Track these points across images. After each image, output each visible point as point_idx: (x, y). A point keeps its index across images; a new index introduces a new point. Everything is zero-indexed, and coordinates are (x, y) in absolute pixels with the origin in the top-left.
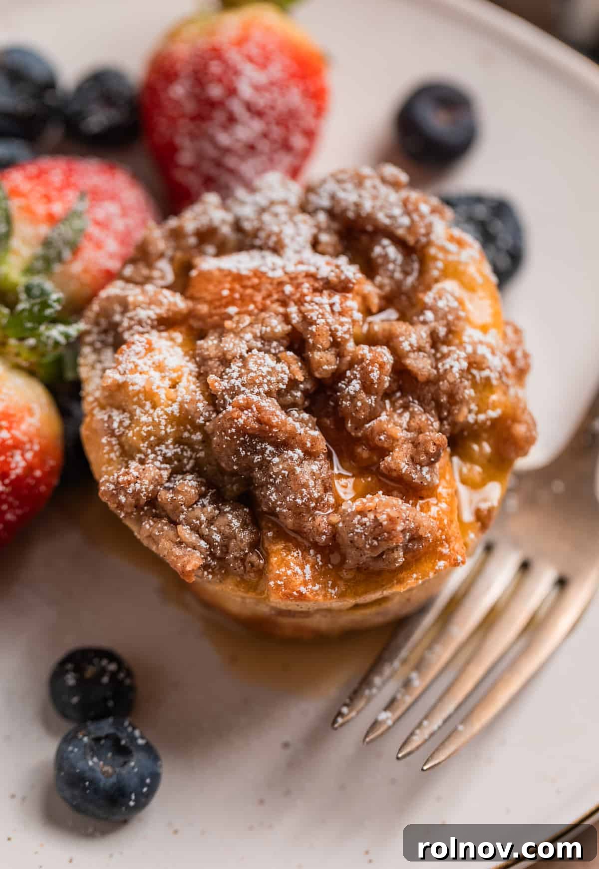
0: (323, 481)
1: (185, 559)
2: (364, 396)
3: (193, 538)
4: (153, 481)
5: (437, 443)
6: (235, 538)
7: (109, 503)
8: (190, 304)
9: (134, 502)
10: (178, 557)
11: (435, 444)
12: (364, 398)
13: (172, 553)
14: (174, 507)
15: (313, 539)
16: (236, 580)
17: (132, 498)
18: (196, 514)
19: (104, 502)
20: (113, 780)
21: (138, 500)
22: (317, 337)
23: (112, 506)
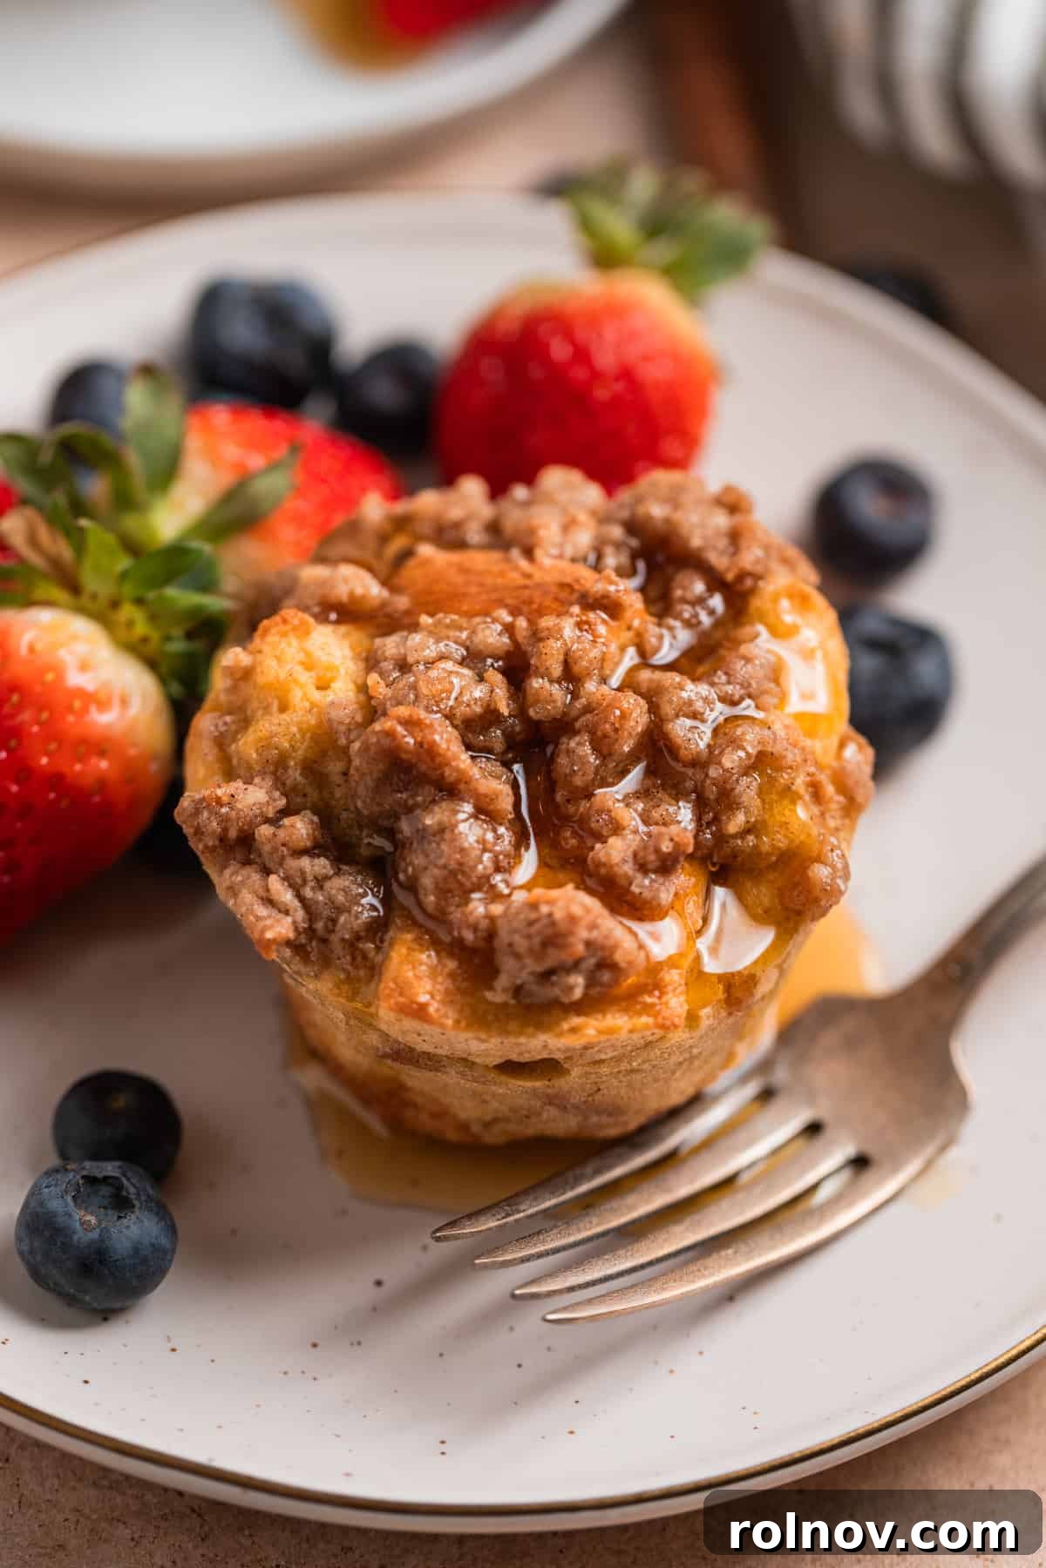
0: (496, 857)
1: (268, 922)
2: (589, 752)
3: (287, 897)
4: (254, 808)
5: (676, 839)
6: (349, 912)
7: (184, 826)
8: (385, 593)
9: (219, 830)
10: (258, 918)
11: (672, 840)
12: (587, 754)
13: (251, 911)
14: (272, 848)
15: (459, 933)
16: (338, 977)
17: (218, 824)
18: (302, 864)
19: (179, 825)
20: (95, 1235)
21: (225, 830)
22: (544, 656)
23: (188, 830)
